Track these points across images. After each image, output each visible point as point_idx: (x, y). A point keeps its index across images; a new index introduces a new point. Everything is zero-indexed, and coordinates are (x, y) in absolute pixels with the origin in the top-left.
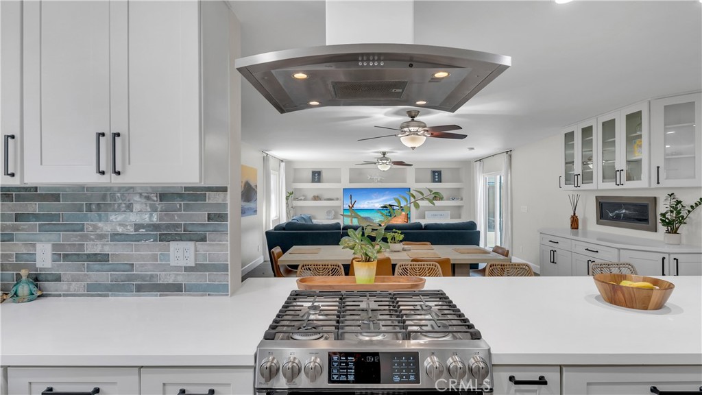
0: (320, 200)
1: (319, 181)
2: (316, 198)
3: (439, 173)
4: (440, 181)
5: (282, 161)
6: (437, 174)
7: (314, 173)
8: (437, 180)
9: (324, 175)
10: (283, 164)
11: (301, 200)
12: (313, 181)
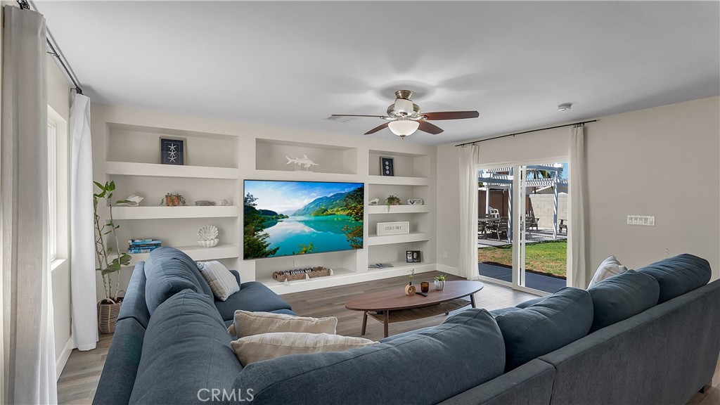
0: (184, 204)
1: (180, 160)
2: (175, 200)
3: (391, 161)
4: (392, 174)
5: (79, 91)
6: (387, 163)
7: (165, 143)
8: (388, 172)
9: (191, 149)
10: (83, 101)
11: (133, 204)
12: (164, 159)
